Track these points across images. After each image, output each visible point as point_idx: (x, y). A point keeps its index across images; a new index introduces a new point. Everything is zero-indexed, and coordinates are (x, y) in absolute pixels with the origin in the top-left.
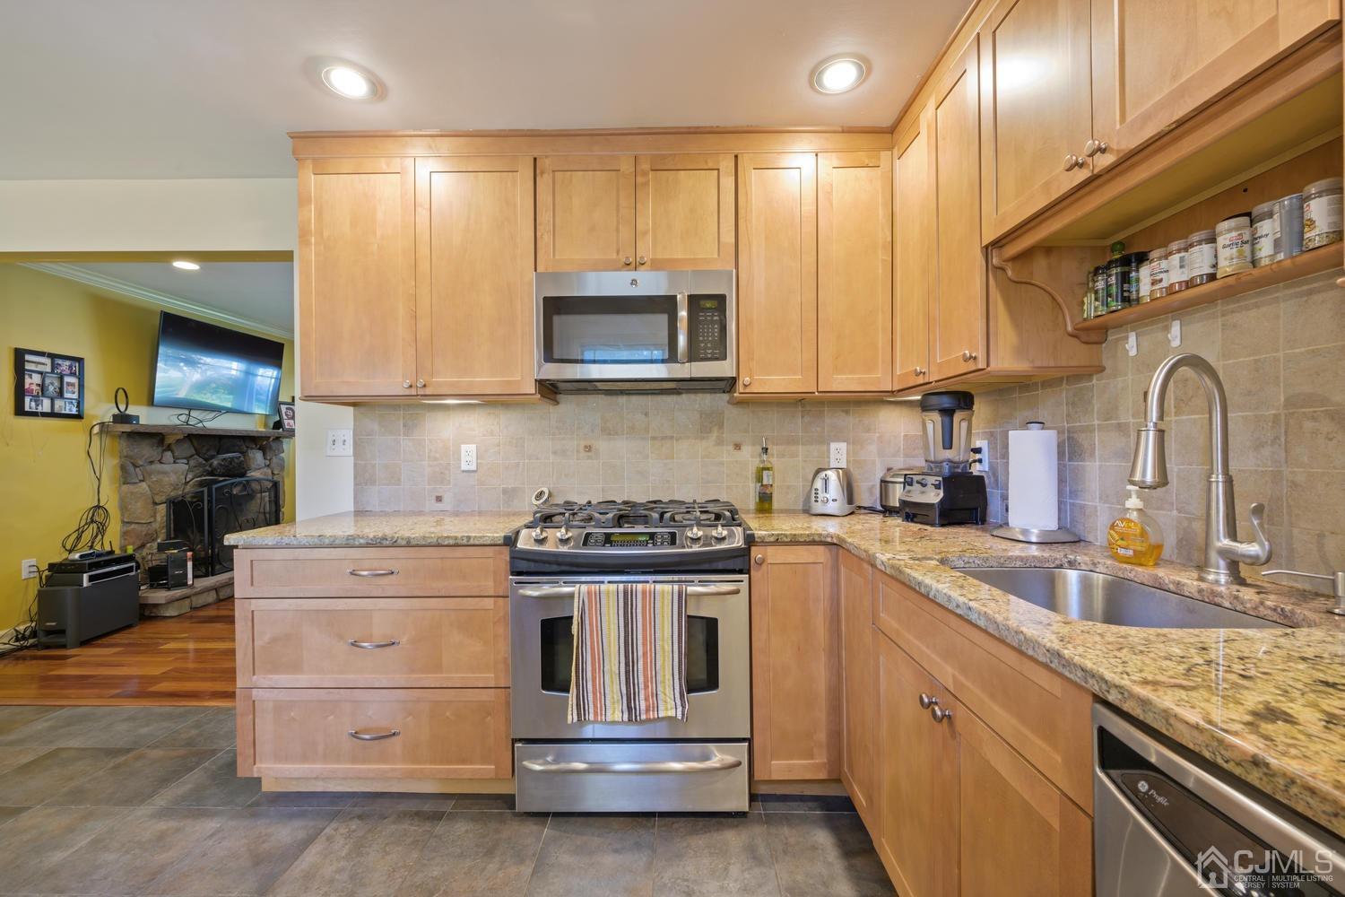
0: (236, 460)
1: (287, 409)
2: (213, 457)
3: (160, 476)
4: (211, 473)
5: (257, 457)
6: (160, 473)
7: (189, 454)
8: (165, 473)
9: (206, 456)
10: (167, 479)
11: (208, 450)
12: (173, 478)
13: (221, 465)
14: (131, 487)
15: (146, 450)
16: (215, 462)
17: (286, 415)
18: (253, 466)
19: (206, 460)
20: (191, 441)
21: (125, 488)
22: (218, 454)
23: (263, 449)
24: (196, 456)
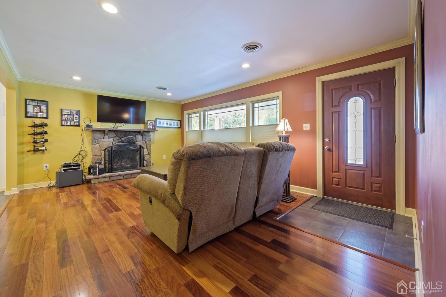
0: (131, 138)
1: (150, 122)
2: (123, 137)
3: (103, 143)
4: (122, 142)
5: (139, 137)
6: (103, 141)
7: (114, 136)
8: (104, 142)
9: (120, 137)
10: (105, 143)
11: (120, 135)
12: (107, 143)
13: (125, 140)
14: (94, 145)
15: (98, 135)
16: (123, 139)
17: (150, 124)
18: (137, 140)
19: (120, 138)
20: (115, 133)
21: (92, 145)
22: (125, 136)
23: (142, 135)
24: (116, 137)
